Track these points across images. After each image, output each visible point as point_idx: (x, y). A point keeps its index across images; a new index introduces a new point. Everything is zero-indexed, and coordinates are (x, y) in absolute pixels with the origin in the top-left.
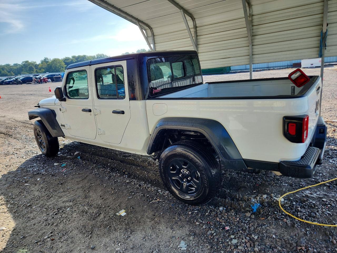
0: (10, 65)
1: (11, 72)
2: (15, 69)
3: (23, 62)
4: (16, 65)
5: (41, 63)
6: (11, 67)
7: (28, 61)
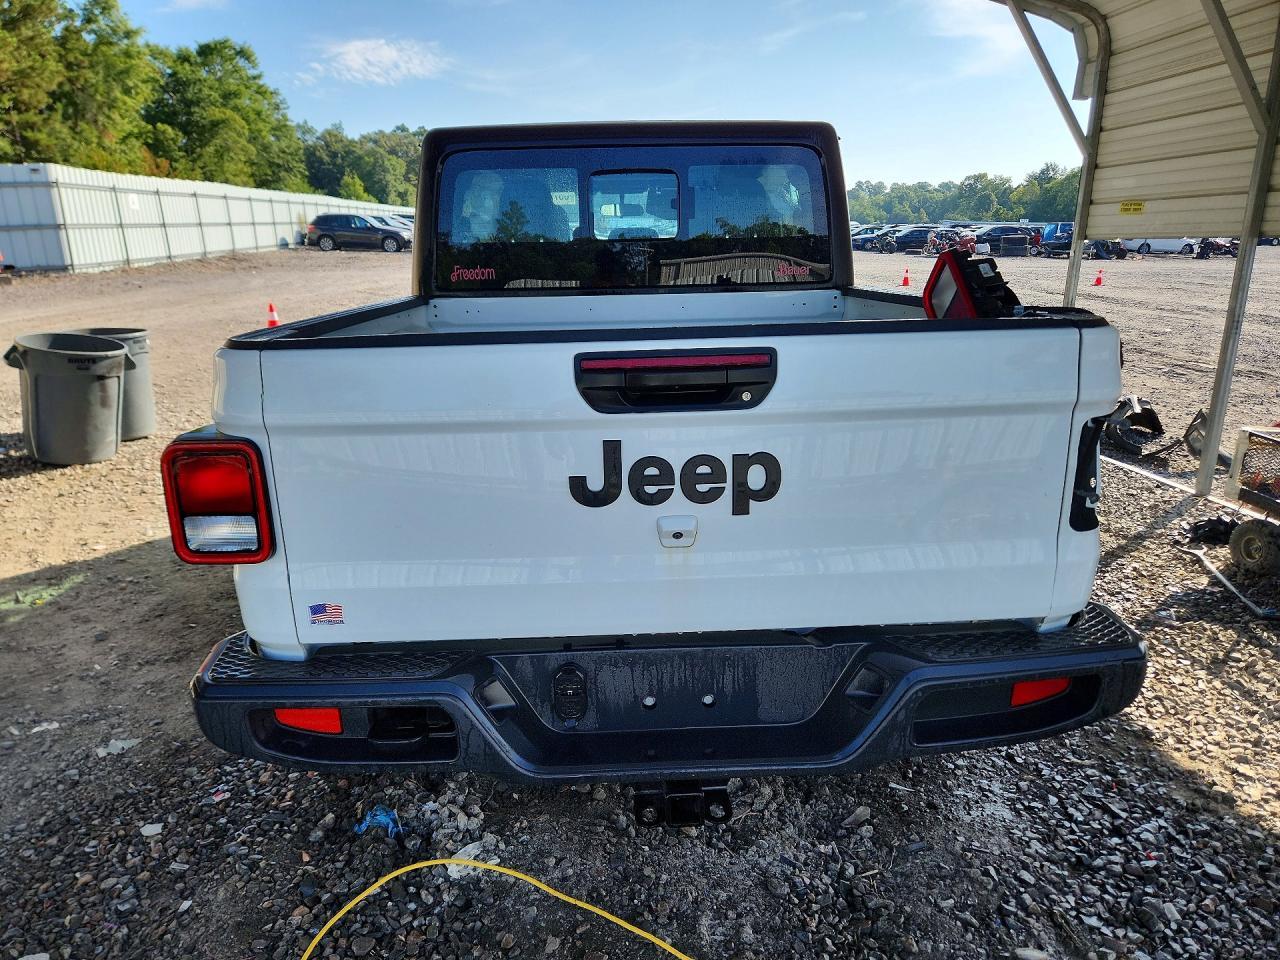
0: (930, 186)
1: (922, 210)
2: (937, 203)
3: (968, 178)
4: (946, 186)
5: (1025, 183)
6: (928, 195)
7: (984, 176)
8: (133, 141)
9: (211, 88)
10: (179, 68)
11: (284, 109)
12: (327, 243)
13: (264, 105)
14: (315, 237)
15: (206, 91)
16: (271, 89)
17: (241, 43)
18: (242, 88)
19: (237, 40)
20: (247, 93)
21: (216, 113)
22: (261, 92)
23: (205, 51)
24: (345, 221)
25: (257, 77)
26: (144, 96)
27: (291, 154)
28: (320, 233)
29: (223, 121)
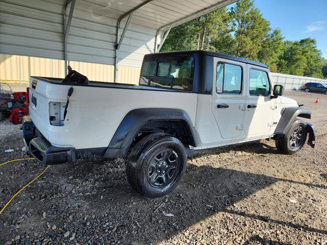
8: (274, 64)
9: (300, 51)
10: (293, 46)
11: (321, 55)
12: (307, 90)
13: (314, 54)
14: (304, 88)
15: (298, 51)
16: (319, 50)
17: (313, 39)
18: (309, 50)
19: (312, 38)
20: (310, 51)
21: (299, 57)
22: (315, 51)
23: (302, 42)
24: (315, 85)
25: (315, 47)
26: (281, 53)
27: (318, 67)
28: (306, 87)
29: (300, 59)
